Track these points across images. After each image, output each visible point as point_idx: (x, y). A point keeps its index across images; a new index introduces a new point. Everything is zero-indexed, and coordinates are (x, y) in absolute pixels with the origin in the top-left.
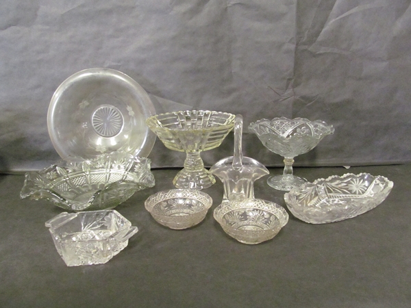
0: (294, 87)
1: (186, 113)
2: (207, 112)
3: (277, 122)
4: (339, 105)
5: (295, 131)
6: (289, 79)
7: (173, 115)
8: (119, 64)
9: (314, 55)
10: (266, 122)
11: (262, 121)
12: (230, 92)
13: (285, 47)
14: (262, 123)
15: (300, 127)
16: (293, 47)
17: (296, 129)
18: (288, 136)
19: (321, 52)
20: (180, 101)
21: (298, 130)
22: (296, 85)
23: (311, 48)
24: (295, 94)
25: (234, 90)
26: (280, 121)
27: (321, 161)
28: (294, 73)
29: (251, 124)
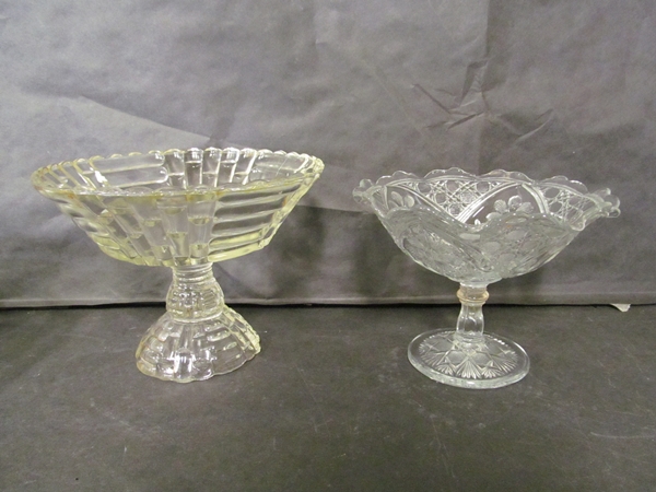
1: (188, 156)
2: (248, 151)
3: (439, 182)
4: (605, 141)
5: (488, 207)
6: (474, 66)
7: (152, 159)
10: (409, 182)
11: (397, 178)
12: (311, 98)
14: (395, 184)
15: (504, 195)
17: (491, 201)
18: (471, 221)
20: (174, 122)
21: (500, 204)
24: (487, 107)
25: (323, 93)
26: (446, 178)
27: (550, 291)
28: (488, 49)
29: (362, 184)
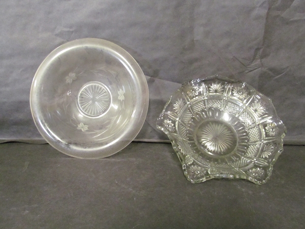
0: (262, 57)
6: (258, 49)
8: (71, 30)
9: (287, 22)
13: (255, 13)
16: (264, 12)
19: (296, 18)
22: (264, 56)
23: (285, 14)
24: (262, 65)
28: (264, 42)
